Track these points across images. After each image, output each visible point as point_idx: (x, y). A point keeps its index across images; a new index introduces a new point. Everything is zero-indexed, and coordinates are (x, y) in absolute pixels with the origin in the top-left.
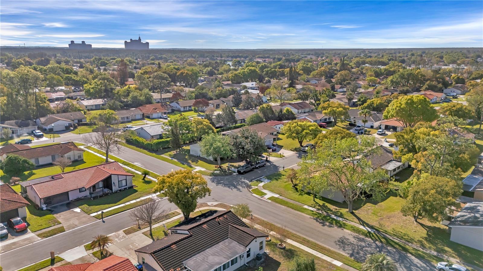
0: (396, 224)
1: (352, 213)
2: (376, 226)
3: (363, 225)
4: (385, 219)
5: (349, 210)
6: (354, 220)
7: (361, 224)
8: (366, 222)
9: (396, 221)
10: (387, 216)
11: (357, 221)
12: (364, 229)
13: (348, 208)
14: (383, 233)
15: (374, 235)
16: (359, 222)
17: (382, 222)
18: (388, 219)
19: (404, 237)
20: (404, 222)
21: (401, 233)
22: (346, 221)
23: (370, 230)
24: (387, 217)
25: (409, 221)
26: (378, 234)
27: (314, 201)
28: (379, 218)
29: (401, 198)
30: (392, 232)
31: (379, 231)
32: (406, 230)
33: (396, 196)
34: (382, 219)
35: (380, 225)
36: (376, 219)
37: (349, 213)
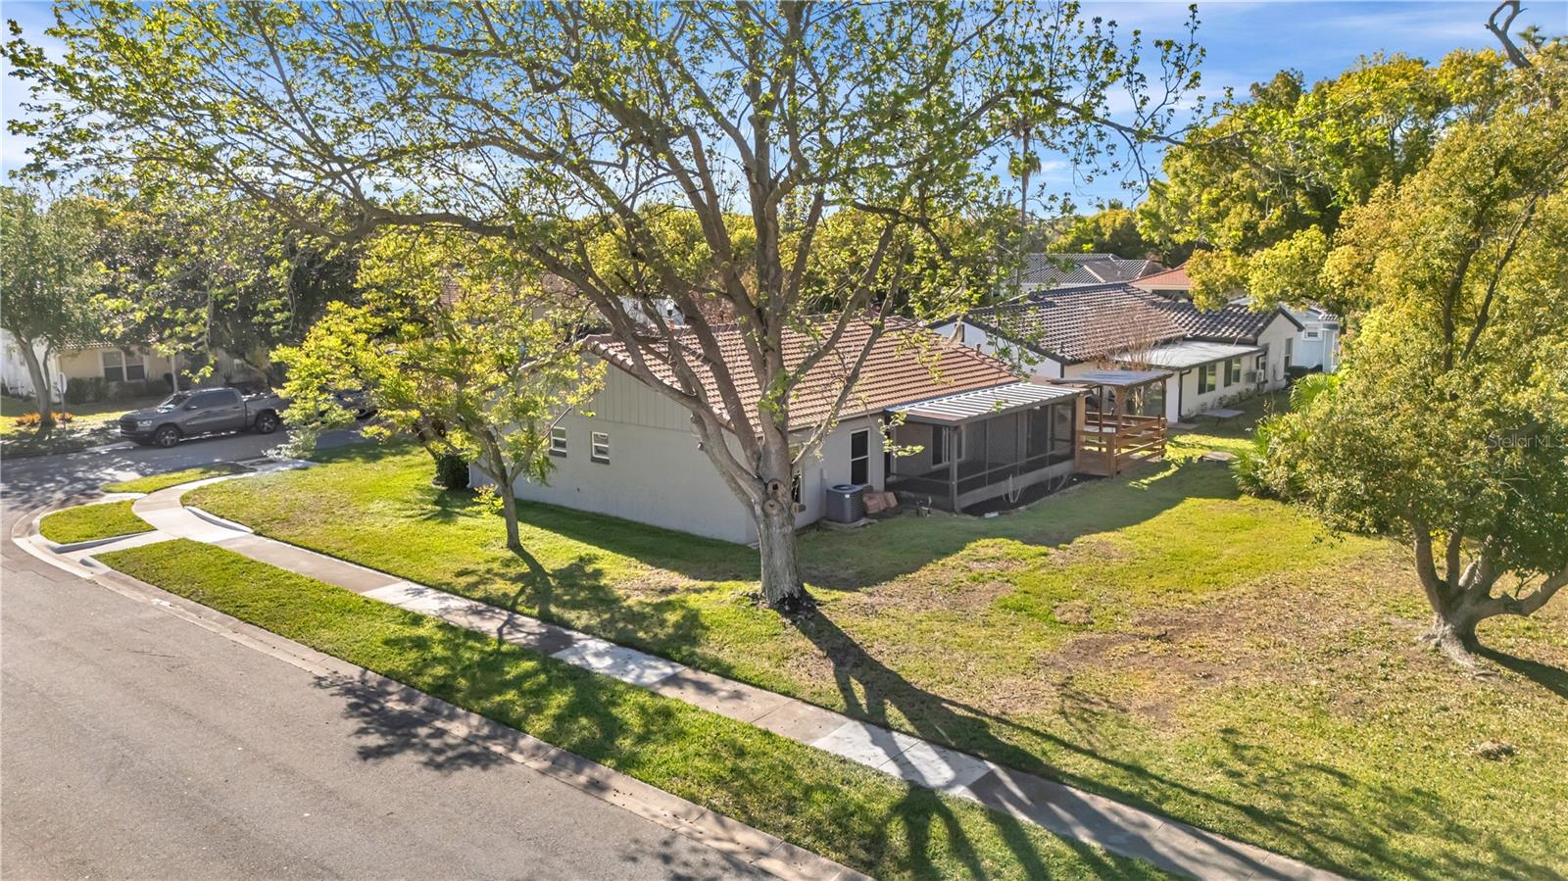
0: (1251, 682)
1: (796, 607)
2: (1021, 712)
3: (875, 721)
4: (1128, 647)
5: (769, 588)
6: (794, 674)
7: (852, 712)
8: (919, 681)
9: (1242, 660)
10: (1153, 622)
11: (824, 677)
12: (875, 757)
13: (757, 577)
14: (1101, 804)
15: (979, 829)
16: (830, 684)
17: (1093, 677)
18: (1159, 648)
19: (1395, 843)
20: (1336, 664)
21: (1344, 779)
22: (703, 688)
23: (935, 769)
24: (1146, 630)
25: (1389, 646)
26: (1038, 812)
27: (514, 544)
28: (1069, 638)
29: (1268, 503)
30: (1217, 781)
31: (1055, 776)
32: (1375, 738)
33: (1235, 494)
34: (1091, 651)
35: (1080, 705)
36: (1034, 648)
37: (763, 605)
